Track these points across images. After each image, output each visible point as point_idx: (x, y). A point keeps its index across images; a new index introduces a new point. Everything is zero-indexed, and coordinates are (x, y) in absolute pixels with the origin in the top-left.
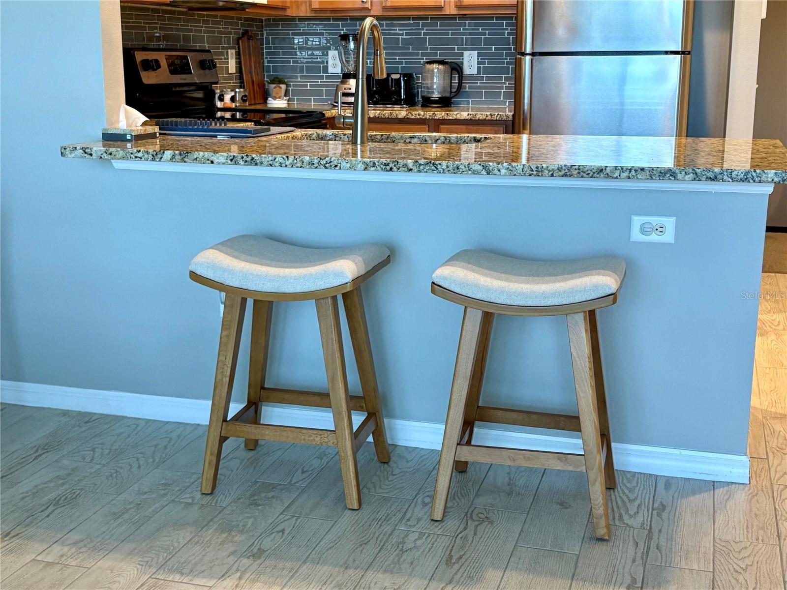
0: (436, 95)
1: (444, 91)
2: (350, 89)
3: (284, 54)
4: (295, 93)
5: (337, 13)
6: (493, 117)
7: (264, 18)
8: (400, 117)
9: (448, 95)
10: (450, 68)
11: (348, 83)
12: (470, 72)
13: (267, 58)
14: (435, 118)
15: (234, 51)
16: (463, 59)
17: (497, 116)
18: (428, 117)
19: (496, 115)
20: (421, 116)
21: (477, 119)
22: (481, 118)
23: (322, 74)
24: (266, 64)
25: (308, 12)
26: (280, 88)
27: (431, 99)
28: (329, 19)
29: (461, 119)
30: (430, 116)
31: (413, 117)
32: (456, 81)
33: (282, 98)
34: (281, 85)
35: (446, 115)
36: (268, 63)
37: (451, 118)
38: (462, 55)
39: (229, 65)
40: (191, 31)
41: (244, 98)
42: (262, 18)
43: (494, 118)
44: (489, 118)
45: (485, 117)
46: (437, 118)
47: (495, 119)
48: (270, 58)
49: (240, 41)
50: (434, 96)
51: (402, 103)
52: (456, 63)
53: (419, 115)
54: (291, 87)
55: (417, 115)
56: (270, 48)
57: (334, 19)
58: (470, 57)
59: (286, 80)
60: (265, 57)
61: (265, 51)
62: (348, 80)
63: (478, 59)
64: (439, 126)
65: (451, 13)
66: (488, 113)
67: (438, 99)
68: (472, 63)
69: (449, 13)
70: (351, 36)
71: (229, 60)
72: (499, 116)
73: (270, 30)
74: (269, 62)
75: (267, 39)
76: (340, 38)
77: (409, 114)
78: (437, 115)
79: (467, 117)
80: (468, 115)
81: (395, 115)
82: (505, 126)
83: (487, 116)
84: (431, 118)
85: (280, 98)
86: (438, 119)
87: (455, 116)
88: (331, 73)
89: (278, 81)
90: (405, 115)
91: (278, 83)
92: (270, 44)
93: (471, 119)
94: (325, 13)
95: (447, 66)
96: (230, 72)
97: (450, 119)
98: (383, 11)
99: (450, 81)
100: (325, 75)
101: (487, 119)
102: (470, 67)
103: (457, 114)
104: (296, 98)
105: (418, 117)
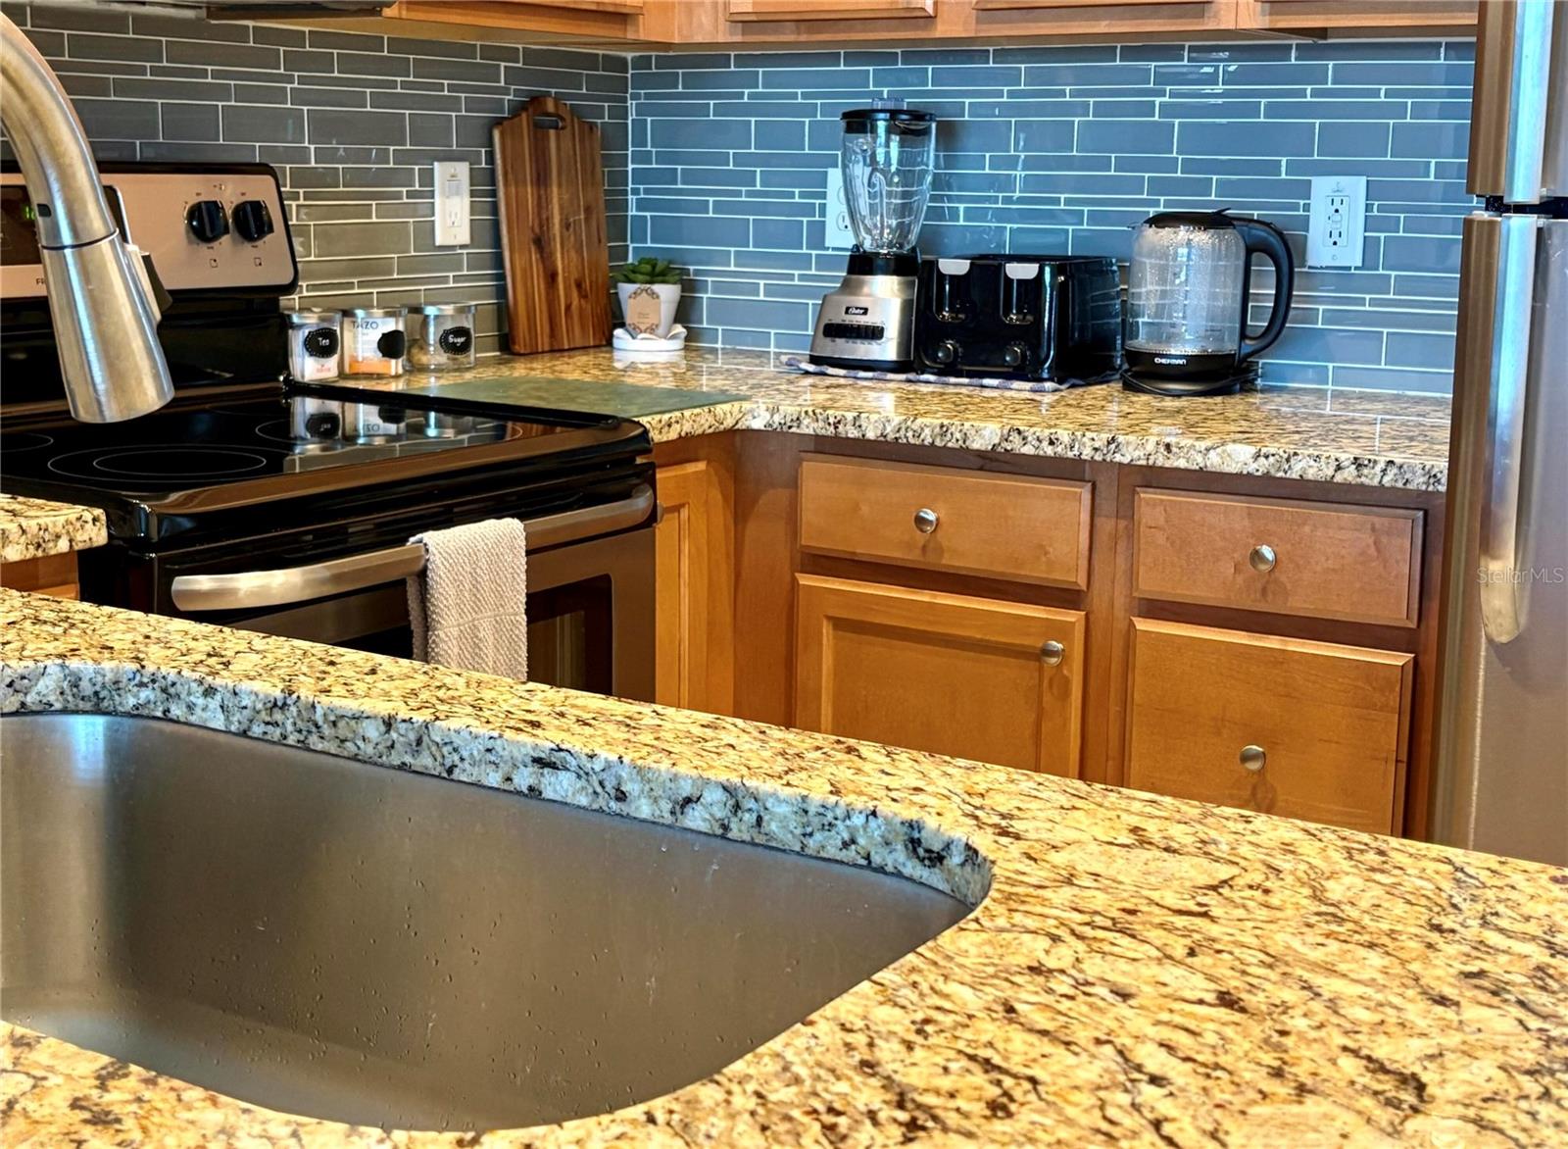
0: (1183, 347)
1: (1214, 333)
2: (865, 311)
3: (689, 178)
4: (721, 312)
5: (820, 32)
6: (1365, 471)
7: (629, 56)
8: (976, 446)
9: (1230, 346)
10: (1242, 244)
11: (866, 290)
12: (1334, 257)
13: (635, 192)
14: (1118, 458)
15: (462, 169)
16: (1307, 208)
17: (1384, 471)
18: (1087, 453)
19: (1381, 465)
20: (1059, 449)
21: (1295, 476)
22: (1311, 475)
23: (805, 251)
24: (632, 212)
25: (721, 27)
26: (654, 295)
27: (1157, 360)
28: (833, 58)
29: (1227, 469)
30: (1096, 449)
31: (1028, 450)
32: (1265, 291)
33: (661, 331)
34: (657, 288)
35: (1162, 449)
36: (638, 210)
37: (1182, 463)
38: (1305, 190)
39: (437, 218)
40: (222, 92)
41: (451, 339)
42: (623, 54)
43: (1371, 478)
44: (1349, 475)
45: (1330, 472)
46: (1126, 460)
47: (1375, 482)
48: (647, 191)
49: (496, 134)
50: (1173, 352)
51: (1045, 375)
52: (1268, 225)
53: (1051, 443)
54: (706, 292)
55: (1045, 444)
56: (645, 157)
57: (852, 59)
58: (1337, 201)
59: (692, 268)
60: (630, 186)
61: (631, 167)
62: (868, 278)
63: (1368, 208)
64: (1134, 493)
65: (1242, 26)
66: (1346, 458)
67: (1180, 362)
68: (1345, 223)
69: (1232, 27)
70: (882, 116)
71: (438, 200)
72: (1392, 472)
73: (648, 96)
74: (642, 205)
75: (640, 125)
76: (843, 124)
77: (1015, 438)
78: (1124, 450)
79: (1252, 468)
80: (1257, 456)
81: (958, 435)
82: (1421, 514)
83: (1339, 468)
84: (1098, 457)
85: (652, 330)
86: (1129, 465)
87: (1199, 459)
88: (834, 249)
89: (656, 272)
90: (996, 441)
91: (648, 278)
92: (646, 146)
93: (1267, 476)
94: (776, 32)
95: (1230, 235)
96: (438, 243)
97: (1177, 469)
98: (978, 21)
99: (1239, 292)
100: (814, 252)
101: (1339, 478)
102: (1335, 237)
103: (1208, 450)
104: (720, 328)
105: (1049, 451)
